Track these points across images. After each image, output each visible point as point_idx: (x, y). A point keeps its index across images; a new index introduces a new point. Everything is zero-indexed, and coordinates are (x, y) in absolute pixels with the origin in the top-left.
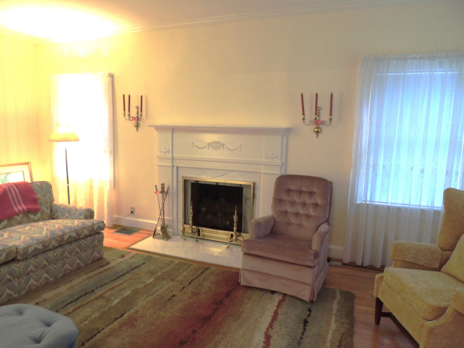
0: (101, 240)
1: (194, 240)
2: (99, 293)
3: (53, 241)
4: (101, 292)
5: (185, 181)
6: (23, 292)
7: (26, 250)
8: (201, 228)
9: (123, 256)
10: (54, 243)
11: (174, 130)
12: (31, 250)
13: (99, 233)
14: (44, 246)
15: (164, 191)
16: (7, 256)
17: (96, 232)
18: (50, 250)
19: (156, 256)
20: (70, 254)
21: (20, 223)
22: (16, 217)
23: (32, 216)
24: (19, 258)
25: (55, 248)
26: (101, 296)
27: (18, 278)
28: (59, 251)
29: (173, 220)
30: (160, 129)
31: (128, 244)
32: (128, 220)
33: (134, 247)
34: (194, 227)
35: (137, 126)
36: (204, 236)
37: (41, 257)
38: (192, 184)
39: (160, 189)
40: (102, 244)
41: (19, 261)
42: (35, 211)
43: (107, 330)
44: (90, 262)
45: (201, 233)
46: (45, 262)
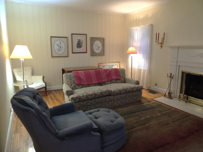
0: (141, 94)
1: (185, 102)
2: (137, 114)
3: (123, 91)
4: (138, 114)
5: (183, 73)
6: (112, 107)
7: (114, 92)
8: (189, 97)
9: (149, 102)
10: (123, 92)
11: (179, 48)
12: (116, 92)
13: (140, 91)
14: (120, 92)
15: (171, 77)
16: (109, 93)
17: (139, 90)
18: (122, 94)
19: (164, 105)
20: (129, 97)
21: (114, 83)
22: (113, 80)
23: (118, 81)
24: (112, 94)
25: (124, 93)
26: (138, 115)
27: (111, 101)
28: (125, 95)
29: (175, 91)
30: (172, 47)
31: (153, 98)
32: (154, 88)
33: (154, 99)
34: (185, 95)
35: (161, 47)
36: (191, 101)
37: (119, 96)
38: (186, 74)
39: (169, 76)
40: (141, 95)
41: (112, 95)
42: (119, 79)
43: (137, 128)
44: (136, 101)
45: (189, 99)
46: (120, 98)
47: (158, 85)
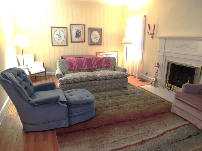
0: (127, 80)
1: (168, 90)
2: (117, 97)
3: (108, 77)
4: (118, 97)
5: (168, 63)
6: (98, 90)
7: (99, 77)
8: (173, 86)
9: (134, 89)
10: (109, 77)
11: (166, 39)
12: (101, 78)
13: (126, 78)
14: (105, 78)
15: (158, 66)
16: (94, 78)
18: (107, 79)
19: (146, 92)
20: (114, 82)
21: (103, 70)
22: (103, 68)
23: (107, 68)
24: (97, 80)
25: (109, 79)
26: (117, 98)
27: (97, 85)
28: (110, 81)
29: (161, 79)
30: (160, 38)
31: (140, 85)
32: (145, 77)
33: (141, 87)
34: (169, 84)
35: (152, 37)
36: (174, 89)
37: (104, 81)
38: (171, 64)
39: (156, 65)
40: (127, 82)
41: (98, 80)
42: (109, 67)
43: (111, 107)
44: (121, 87)
45: (172, 88)
46: (105, 83)
47: (148, 73)
